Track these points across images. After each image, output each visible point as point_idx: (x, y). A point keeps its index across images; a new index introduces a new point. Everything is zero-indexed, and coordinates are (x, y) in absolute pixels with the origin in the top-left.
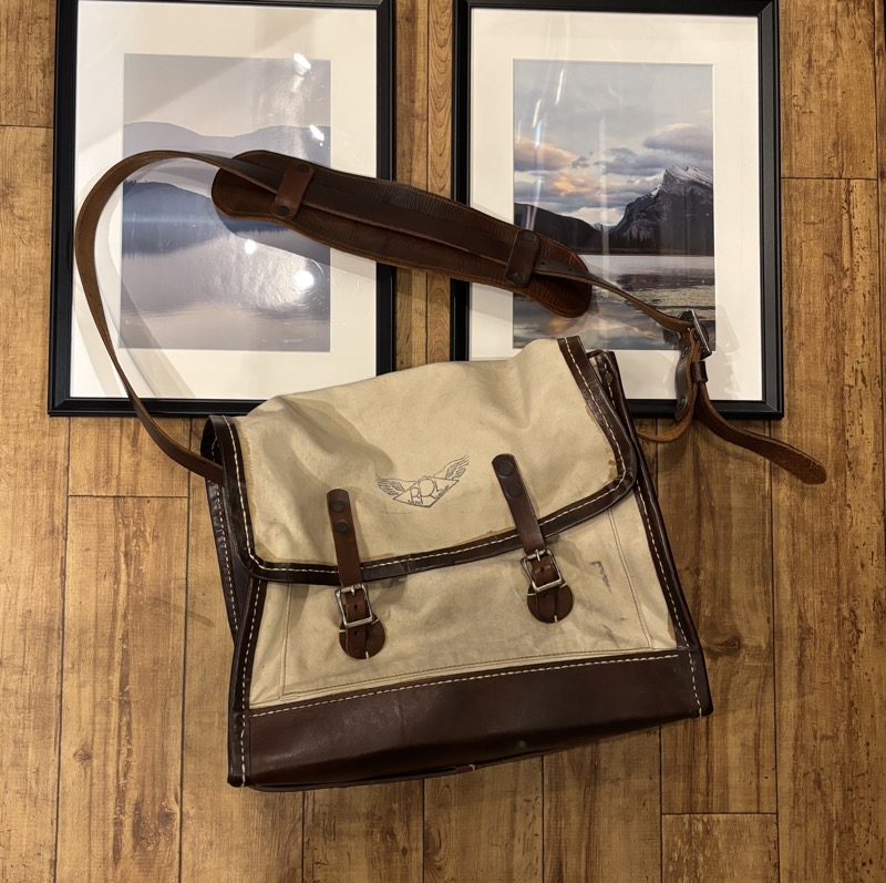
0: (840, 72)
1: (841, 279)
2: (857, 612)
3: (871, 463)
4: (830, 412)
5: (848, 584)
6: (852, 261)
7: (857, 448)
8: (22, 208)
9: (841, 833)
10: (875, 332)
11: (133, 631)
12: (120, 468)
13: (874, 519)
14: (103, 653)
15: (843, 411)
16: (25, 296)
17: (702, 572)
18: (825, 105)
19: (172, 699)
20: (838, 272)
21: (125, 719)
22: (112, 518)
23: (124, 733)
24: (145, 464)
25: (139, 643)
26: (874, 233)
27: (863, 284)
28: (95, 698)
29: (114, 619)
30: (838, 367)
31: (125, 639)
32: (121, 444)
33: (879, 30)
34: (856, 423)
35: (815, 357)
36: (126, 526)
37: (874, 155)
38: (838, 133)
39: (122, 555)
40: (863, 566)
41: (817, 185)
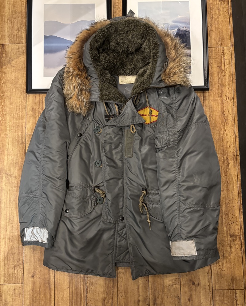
0: (220, 20)
1: (222, 73)
2: (229, 158)
3: (231, 119)
4: (220, 107)
5: (226, 151)
6: (225, 68)
7: (227, 116)
8: (13, 64)
9: (225, 215)
10: (231, 86)
13: (232, 134)
15: (223, 107)
16: (15, 85)
18: (216, 29)
20: (221, 71)
26: (230, 60)
27: (228, 74)
30: (222, 95)
33: (230, 9)
34: (227, 109)
35: (216, 93)
37: (230, 41)
38: (220, 35)
40: (229, 146)
41: (215, 49)
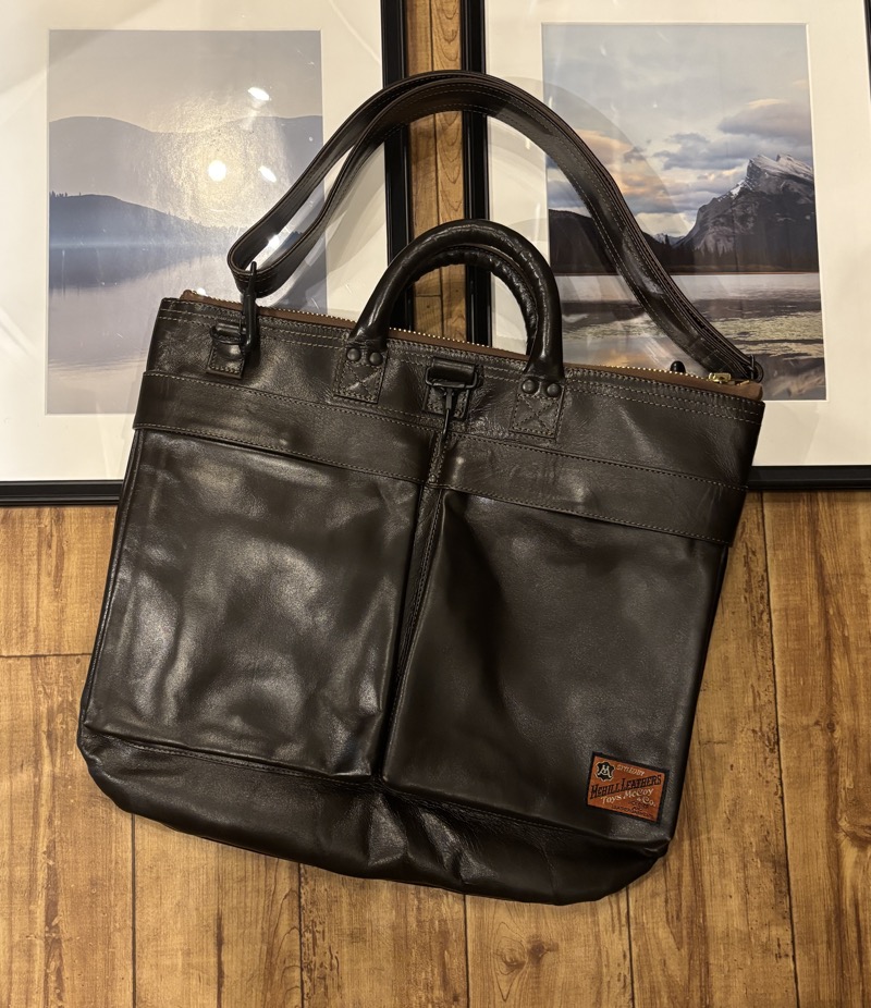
11: (62, 839)
12: (38, 616)
14: (21, 872)
17: (838, 728)
19: (117, 934)
21: (53, 965)
22: (29, 685)
23: (52, 985)
24: (72, 610)
25: (71, 858)
28: (11, 936)
29: (36, 825)
31: (50, 853)
32: (38, 584)
36: (49, 696)
39: (44, 736)
